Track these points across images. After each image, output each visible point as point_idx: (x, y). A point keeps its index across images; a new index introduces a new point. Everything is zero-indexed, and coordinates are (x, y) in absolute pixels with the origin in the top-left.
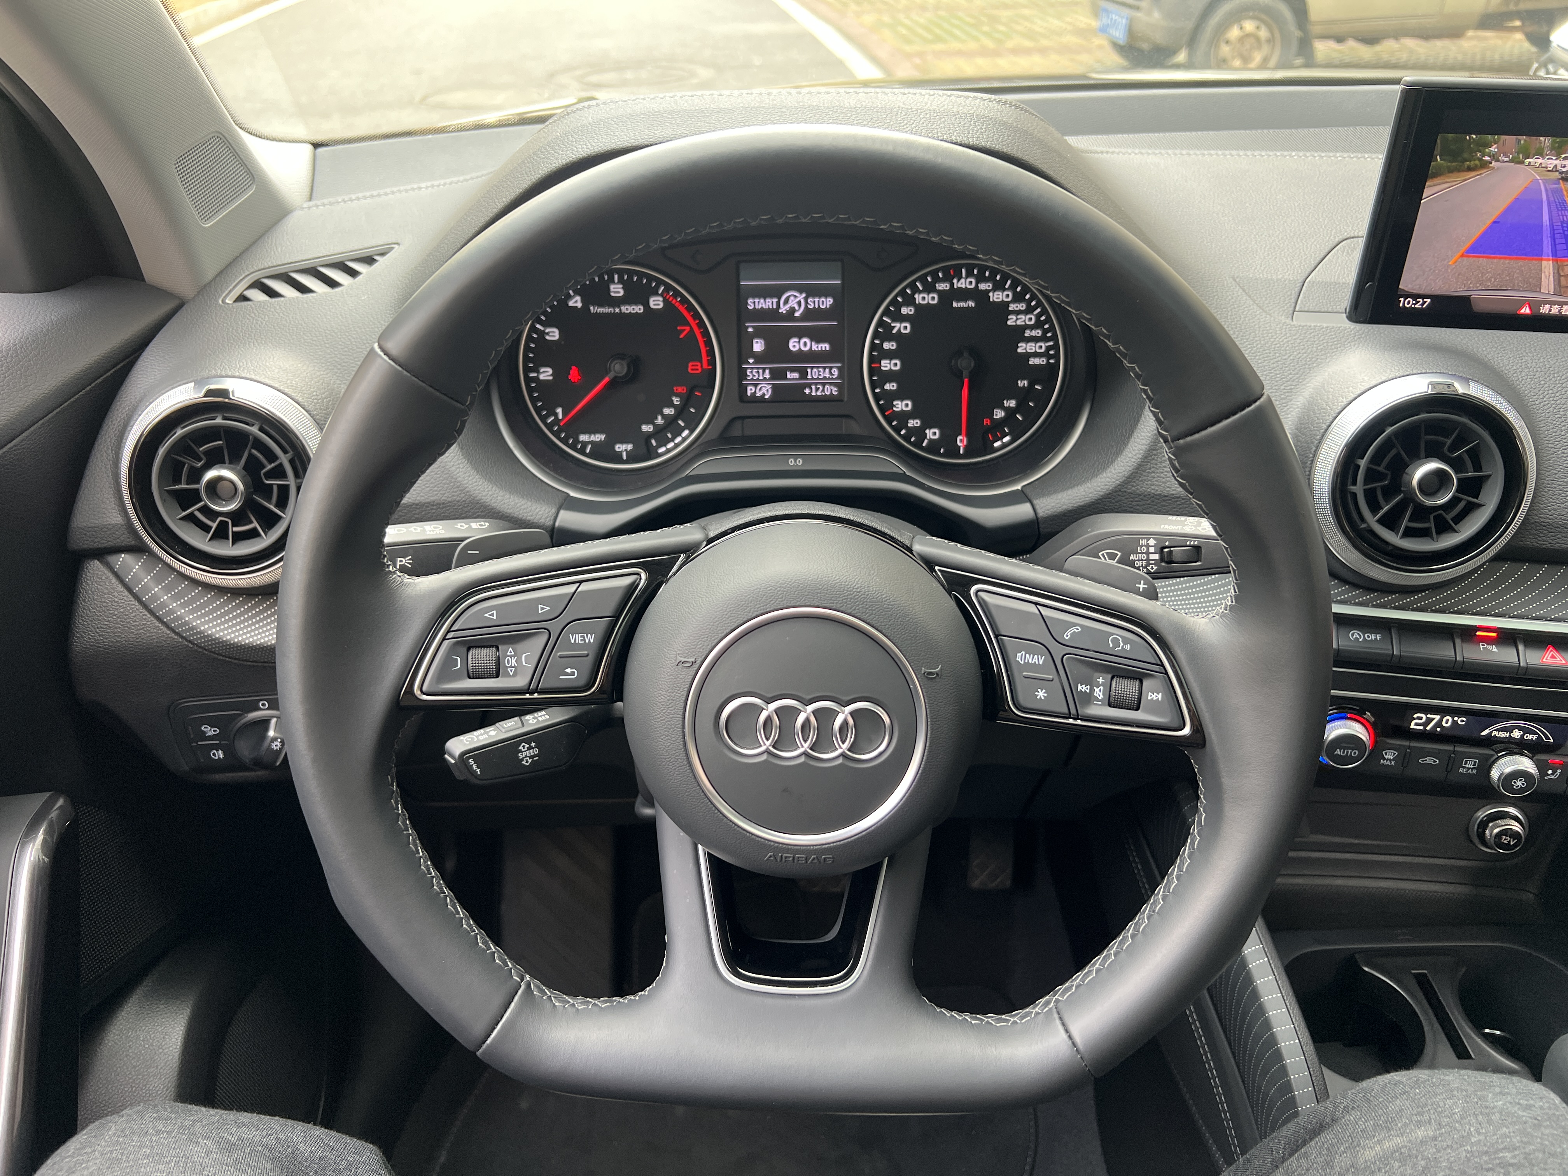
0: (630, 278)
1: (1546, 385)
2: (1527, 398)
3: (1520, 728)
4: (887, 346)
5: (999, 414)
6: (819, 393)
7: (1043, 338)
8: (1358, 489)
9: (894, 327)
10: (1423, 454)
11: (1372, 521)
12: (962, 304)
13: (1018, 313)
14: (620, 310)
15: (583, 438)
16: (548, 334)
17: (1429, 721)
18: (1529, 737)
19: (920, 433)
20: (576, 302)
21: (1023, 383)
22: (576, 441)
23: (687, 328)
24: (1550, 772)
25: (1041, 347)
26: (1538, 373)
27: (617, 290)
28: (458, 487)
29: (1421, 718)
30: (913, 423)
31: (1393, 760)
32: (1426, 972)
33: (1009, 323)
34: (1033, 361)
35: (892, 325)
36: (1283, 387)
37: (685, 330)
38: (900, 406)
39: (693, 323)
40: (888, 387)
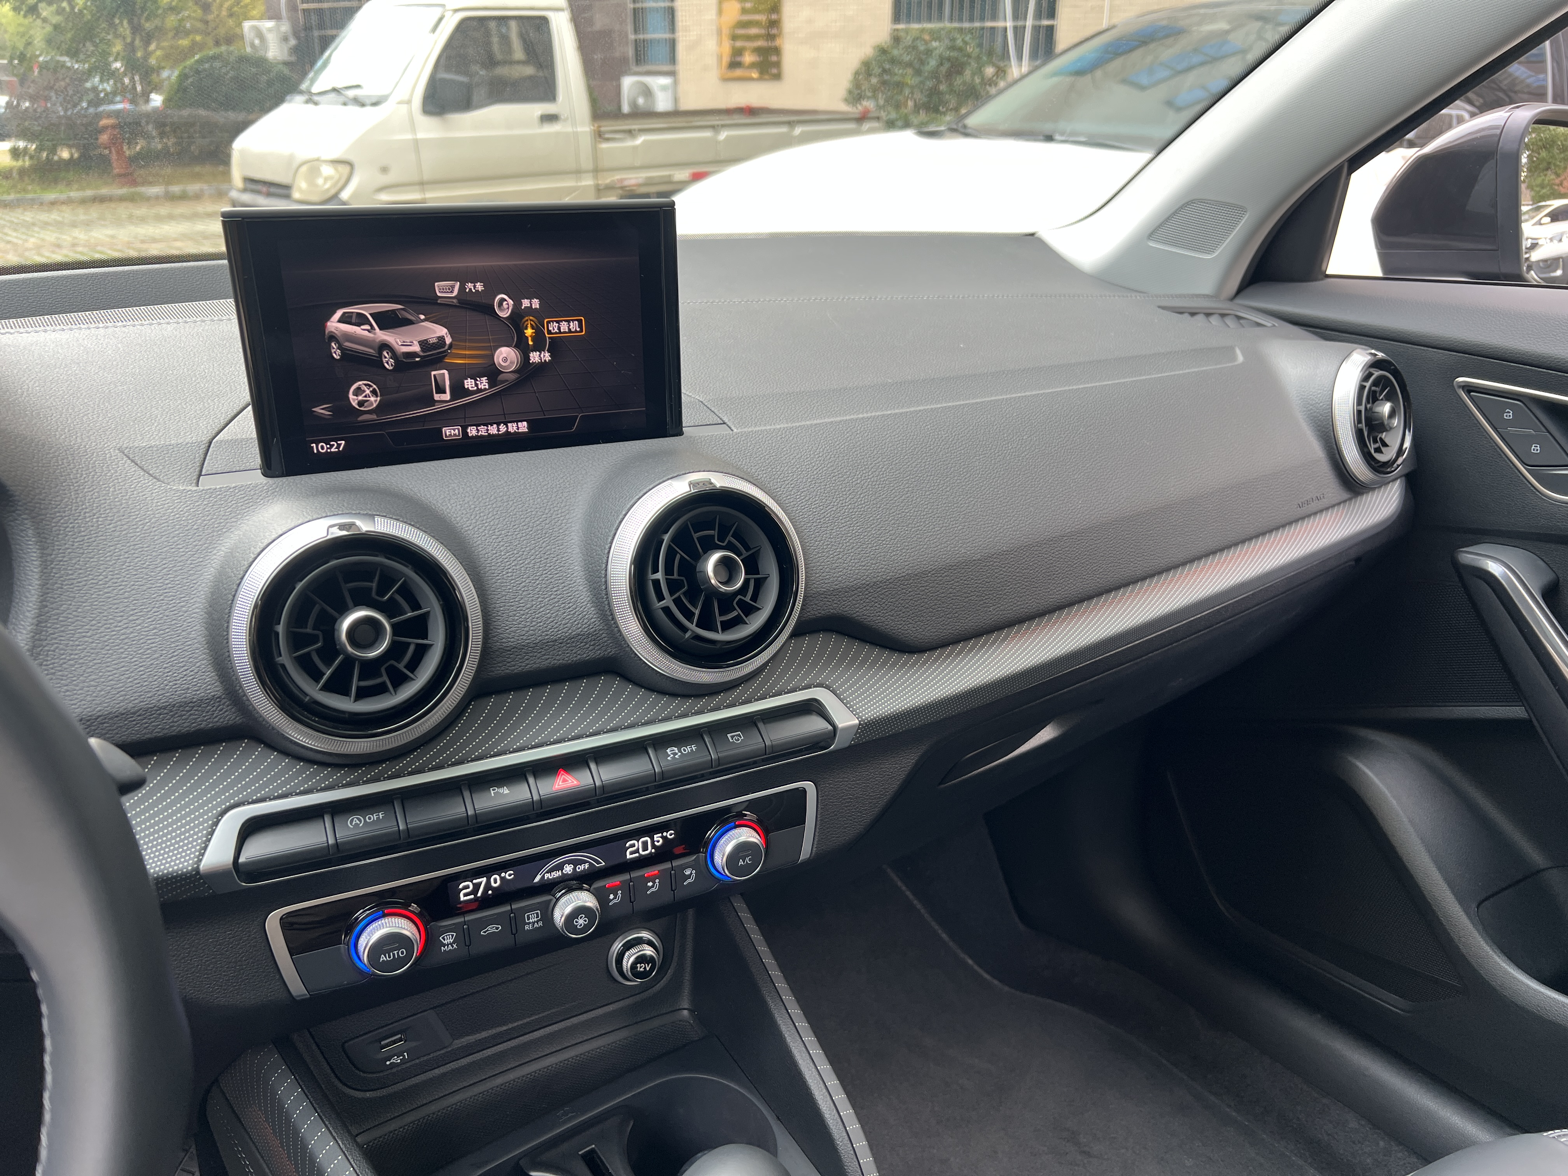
1: (477, 509)
2: (459, 524)
3: (569, 862)
8: (285, 659)
10: (350, 602)
11: (314, 691)
17: (477, 887)
18: (581, 868)
24: (612, 897)
26: (466, 498)
29: (467, 887)
31: (454, 942)
32: (593, 1146)
36: (189, 562)
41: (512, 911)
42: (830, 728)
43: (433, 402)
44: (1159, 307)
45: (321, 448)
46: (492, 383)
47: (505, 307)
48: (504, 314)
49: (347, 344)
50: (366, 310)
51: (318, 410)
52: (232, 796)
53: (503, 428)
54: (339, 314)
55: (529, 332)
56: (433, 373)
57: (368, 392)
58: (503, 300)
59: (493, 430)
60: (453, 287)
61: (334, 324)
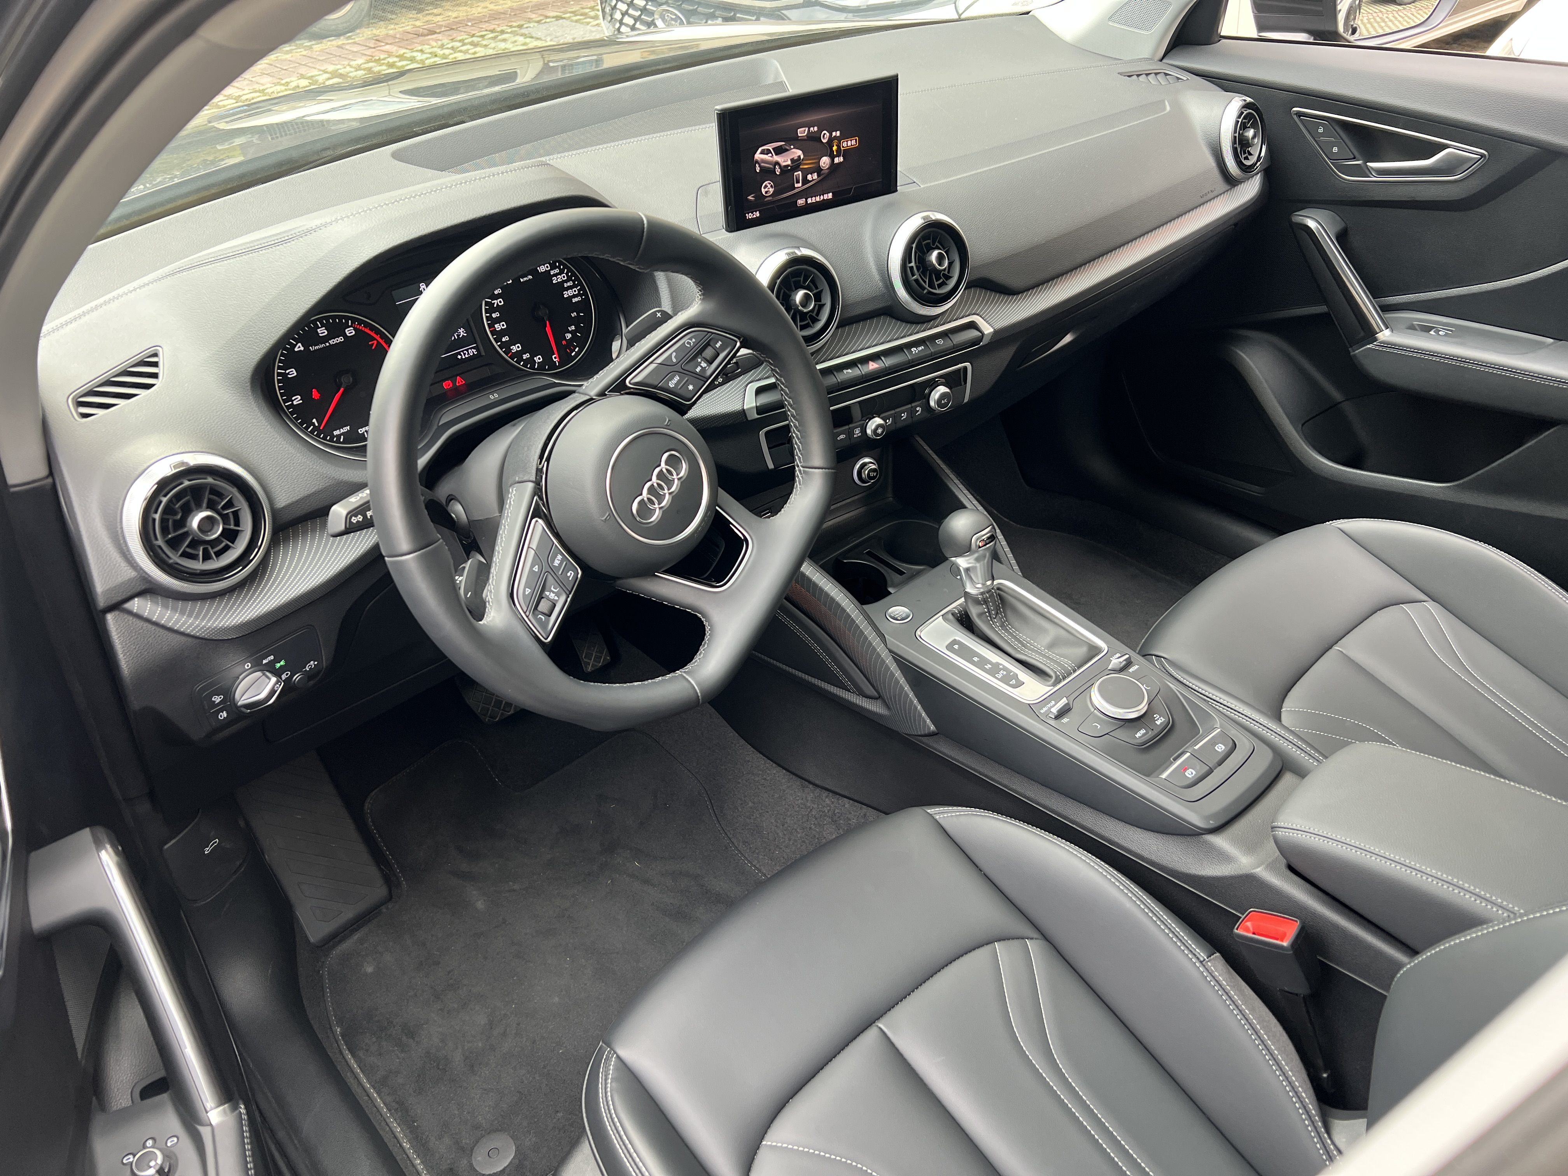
0: (328, 321)
4: (494, 316)
5: (569, 336)
6: (467, 356)
7: (574, 286)
9: (494, 303)
10: (796, 288)
12: (525, 279)
13: (556, 275)
14: (329, 343)
15: (336, 433)
16: (288, 374)
19: (531, 361)
20: (299, 347)
21: (574, 315)
22: (333, 436)
23: (375, 342)
24: (889, 421)
25: (575, 291)
26: (819, 234)
27: (322, 332)
28: (326, 477)
30: (526, 356)
32: (871, 549)
33: (554, 282)
34: (574, 300)
35: (493, 302)
37: (373, 344)
38: (515, 349)
39: (377, 337)
40: (504, 340)
41: (849, 428)
42: (981, 334)
43: (795, 188)
44: (1120, 74)
45: (750, 216)
46: (818, 176)
47: (825, 137)
48: (825, 141)
49: (762, 164)
50: (769, 147)
51: (750, 198)
52: (749, 378)
53: (822, 198)
54: (760, 149)
55: (835, 148)
56: (795, 174)
57: (769, 186)
58: (825, 134)
59: (818, 199)
60: (805, 131)
61: (758, 156)
